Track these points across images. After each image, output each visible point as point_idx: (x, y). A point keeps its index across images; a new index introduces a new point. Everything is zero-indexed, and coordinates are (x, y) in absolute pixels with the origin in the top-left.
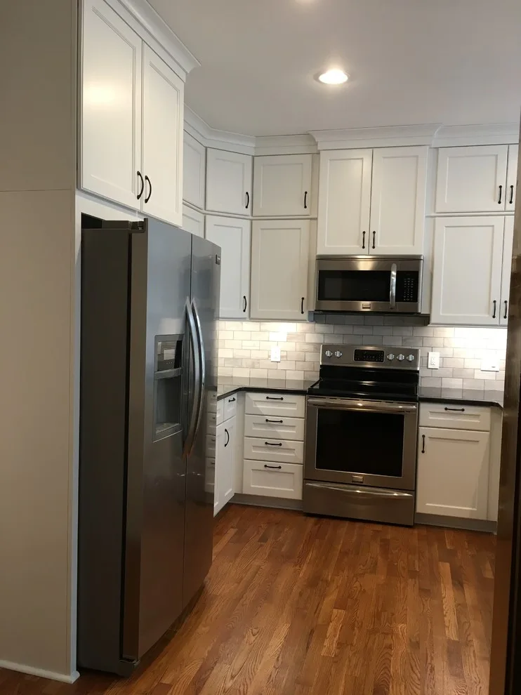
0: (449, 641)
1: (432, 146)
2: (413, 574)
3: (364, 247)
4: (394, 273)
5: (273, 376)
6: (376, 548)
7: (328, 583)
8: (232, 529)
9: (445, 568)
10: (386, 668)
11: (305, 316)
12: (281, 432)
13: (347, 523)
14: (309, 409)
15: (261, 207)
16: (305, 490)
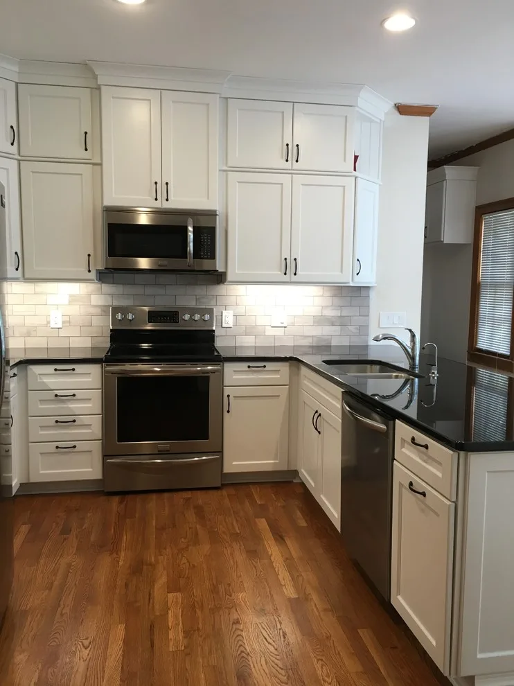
0: (290, 600)
1: (223, 96)
2: (235, 537)
3: (156, 199)
4: (190, 229)
5: (54, 344)
6: (191, 516)
7: (153, 566)
8: (23, 526)
9: (263, 524)
10: (241, 645)
11: (93, 275)
12: (74, 406)
13: (154, 496)
14: (105, 378)
15: (31, 145)
16: (106, 467)
